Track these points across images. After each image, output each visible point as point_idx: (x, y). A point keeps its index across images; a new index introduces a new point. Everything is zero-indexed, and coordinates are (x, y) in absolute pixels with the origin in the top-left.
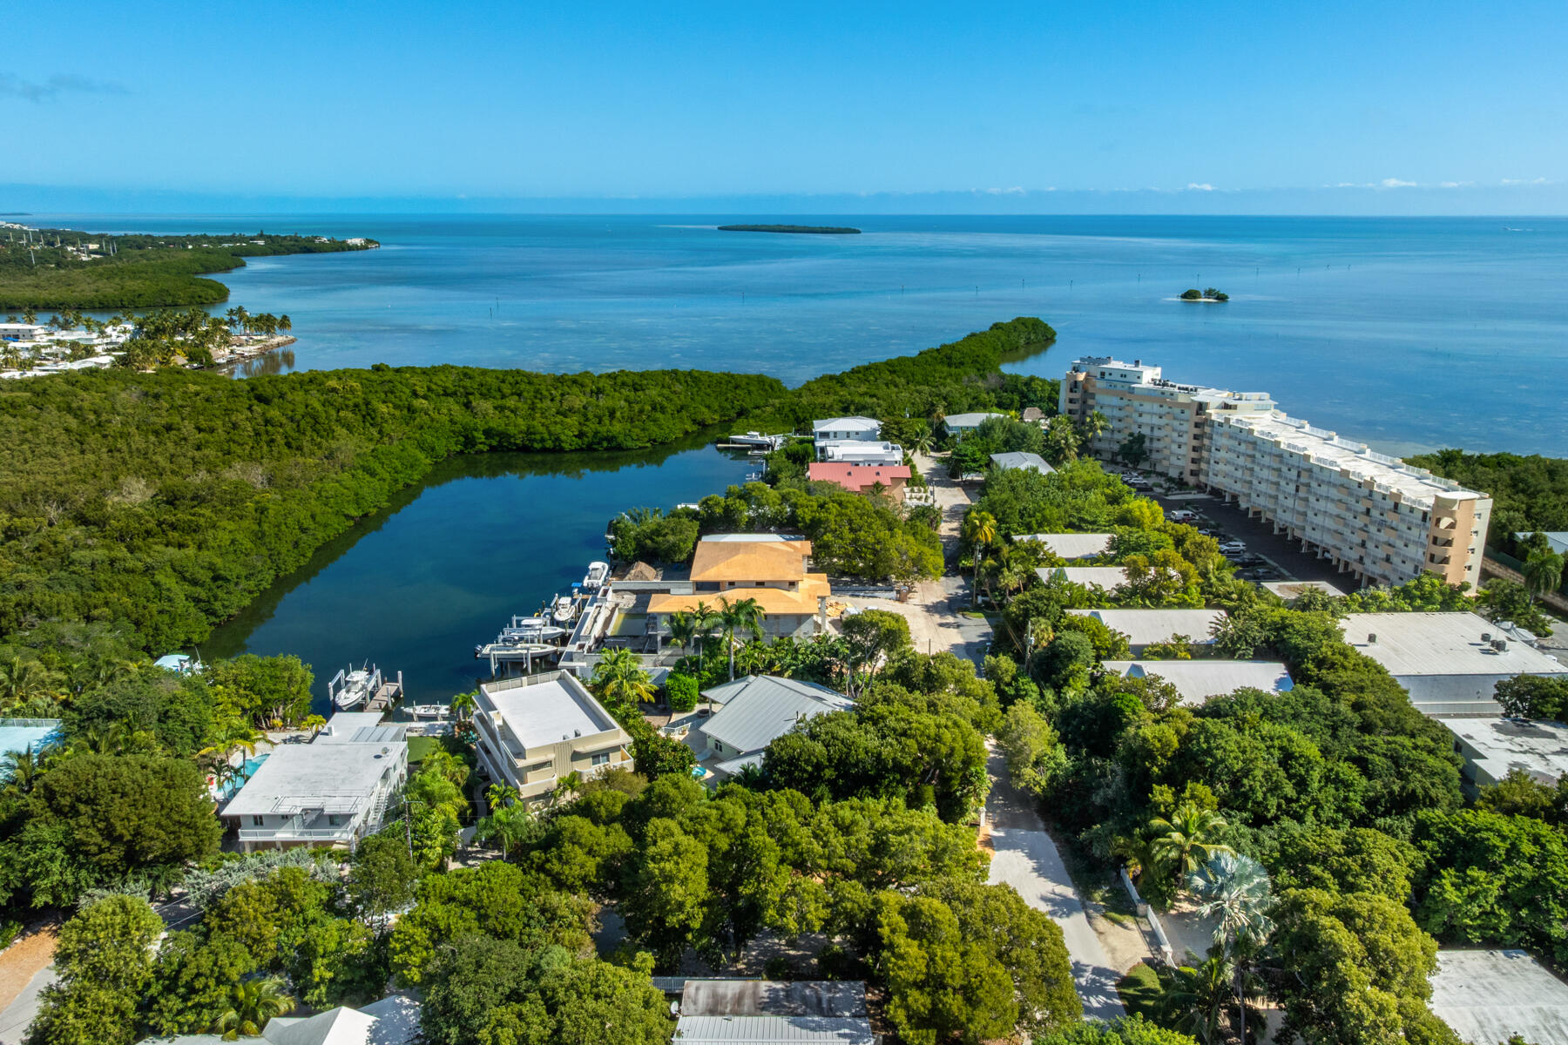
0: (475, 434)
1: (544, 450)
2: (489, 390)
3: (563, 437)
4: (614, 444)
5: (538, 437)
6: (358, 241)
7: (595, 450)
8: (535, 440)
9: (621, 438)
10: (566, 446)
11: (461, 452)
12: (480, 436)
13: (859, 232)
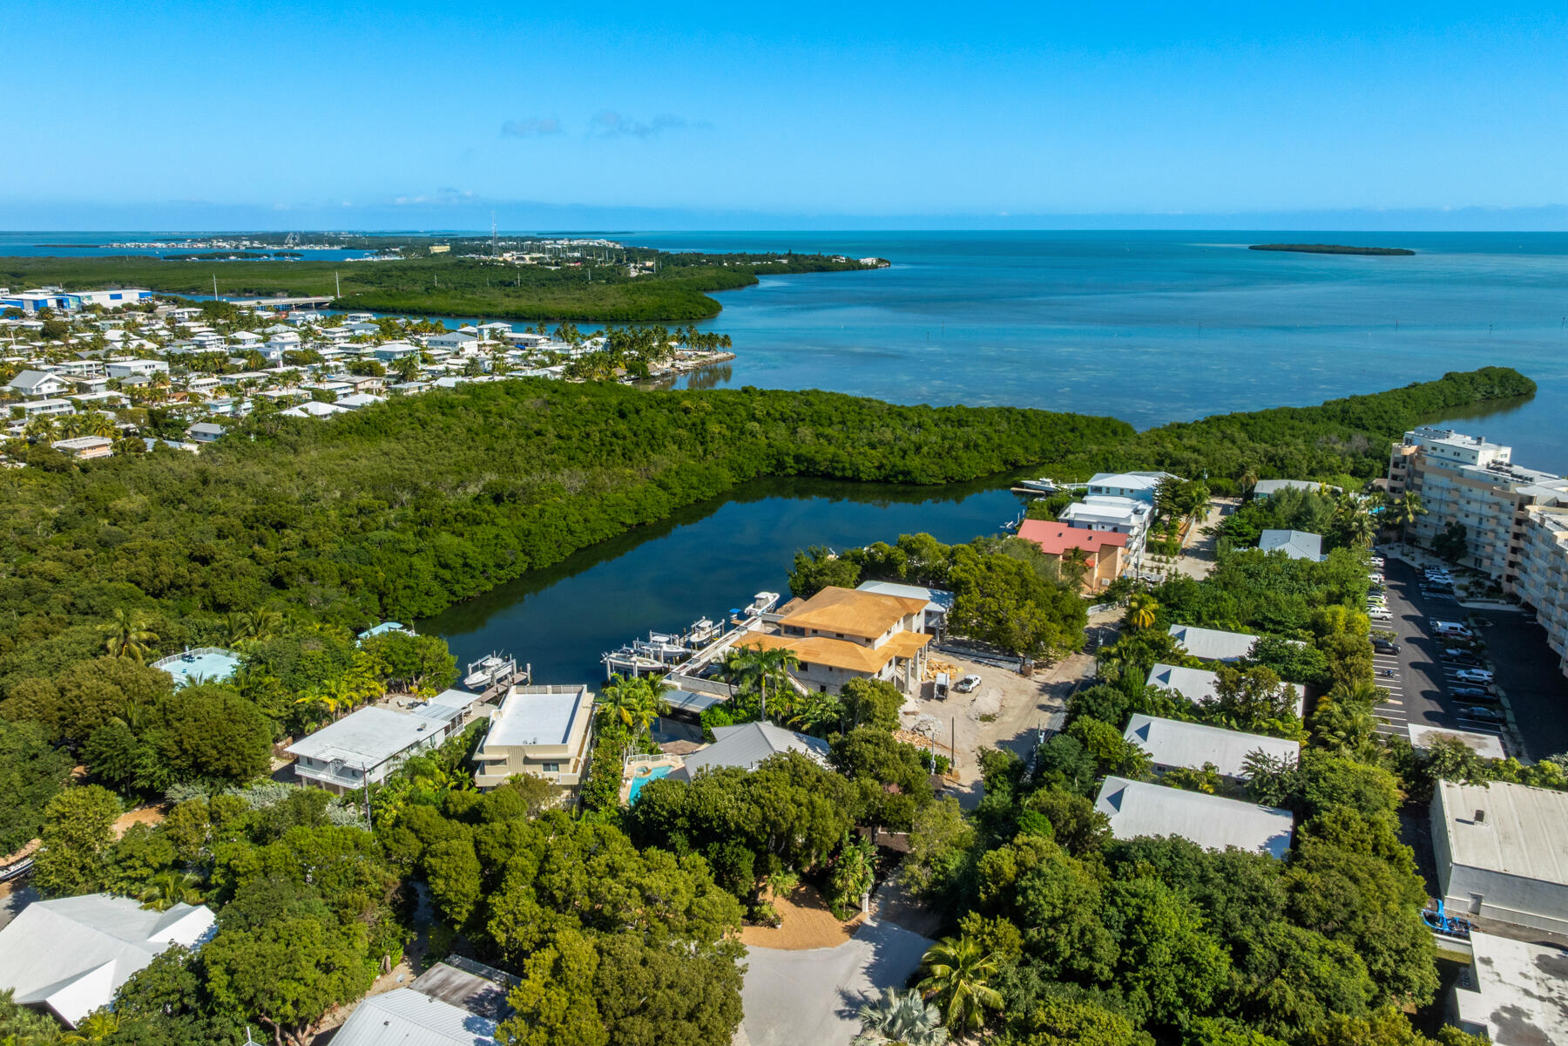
0: (786, 458)
1: (844, 479)
2: (819, 418)
3: (862, 468)
4: (908, 478)
5: (840, 466)
6: (869, 261)
7: (891, 482)
8: (836, 468)
9: (916, 474)
10: (864, 477)
11: (772, 474)
12: (790, 461)
13: (1412, 253)
